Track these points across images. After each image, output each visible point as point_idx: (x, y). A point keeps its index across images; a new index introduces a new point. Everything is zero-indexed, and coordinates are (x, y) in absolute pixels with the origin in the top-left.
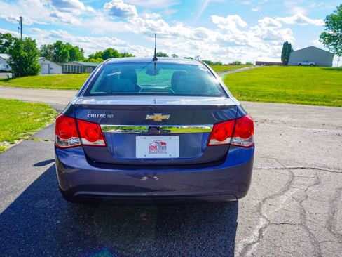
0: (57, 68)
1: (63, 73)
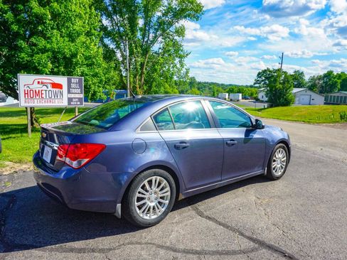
0: (320, 99)
1: (325, 104)
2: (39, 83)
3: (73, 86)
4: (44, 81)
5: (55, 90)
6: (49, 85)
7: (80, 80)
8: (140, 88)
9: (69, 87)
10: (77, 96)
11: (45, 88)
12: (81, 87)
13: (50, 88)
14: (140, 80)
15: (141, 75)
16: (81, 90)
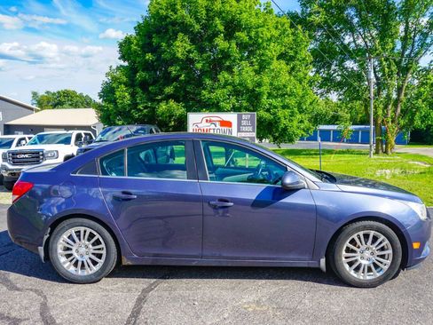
2: (207, 121)
3: (244, 123)
4: (213, 119)
5: (223, 128)
6: (218, 124)
7: (252, 116)
8: (392, 122)
9: (239, 124)
10: (248, 135)
11: (213, 126)
12: (253, 125)
13: (218, 126)
14: (395, 111)
15: (396, 105)
16: (254, 128)
